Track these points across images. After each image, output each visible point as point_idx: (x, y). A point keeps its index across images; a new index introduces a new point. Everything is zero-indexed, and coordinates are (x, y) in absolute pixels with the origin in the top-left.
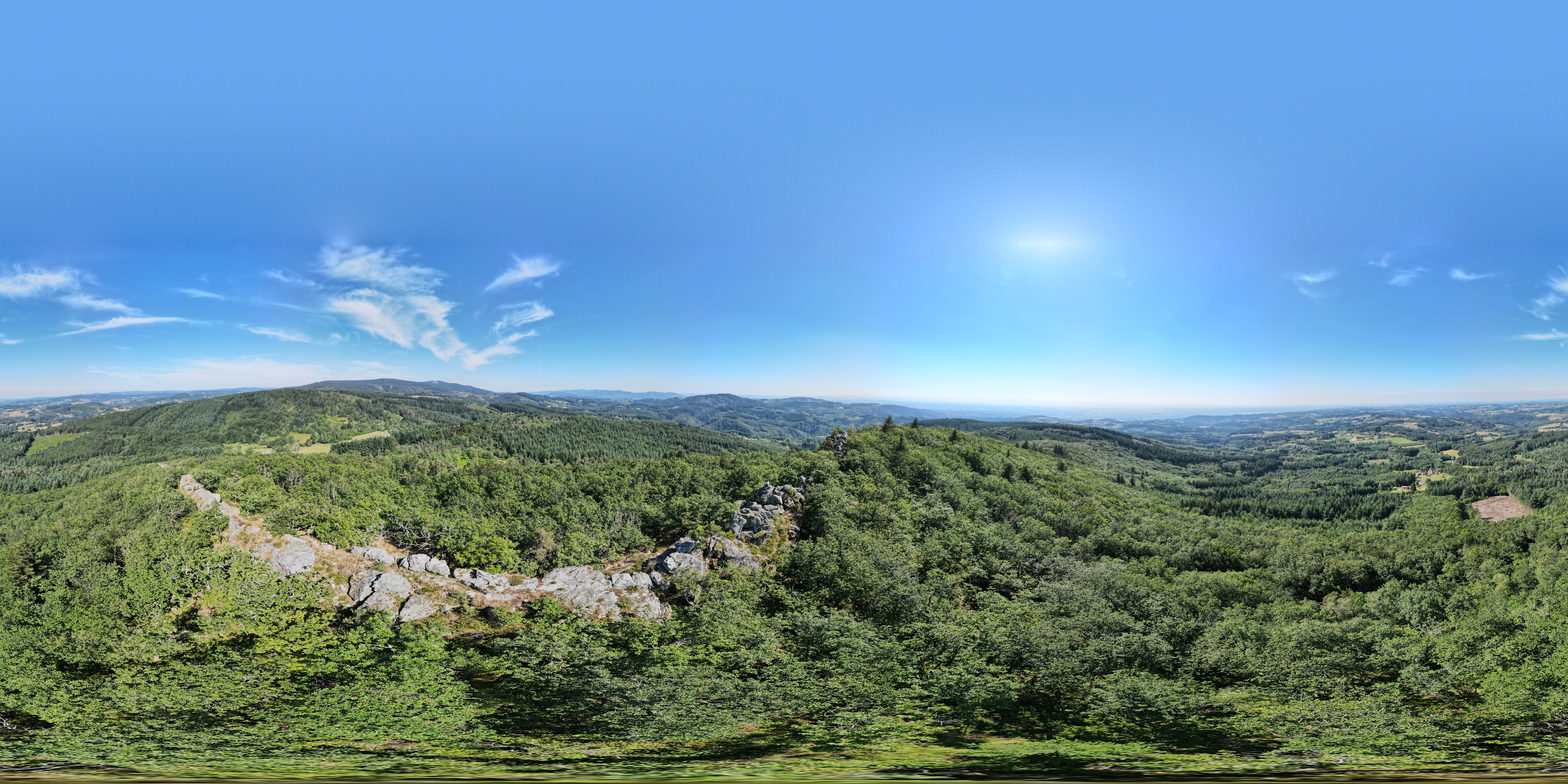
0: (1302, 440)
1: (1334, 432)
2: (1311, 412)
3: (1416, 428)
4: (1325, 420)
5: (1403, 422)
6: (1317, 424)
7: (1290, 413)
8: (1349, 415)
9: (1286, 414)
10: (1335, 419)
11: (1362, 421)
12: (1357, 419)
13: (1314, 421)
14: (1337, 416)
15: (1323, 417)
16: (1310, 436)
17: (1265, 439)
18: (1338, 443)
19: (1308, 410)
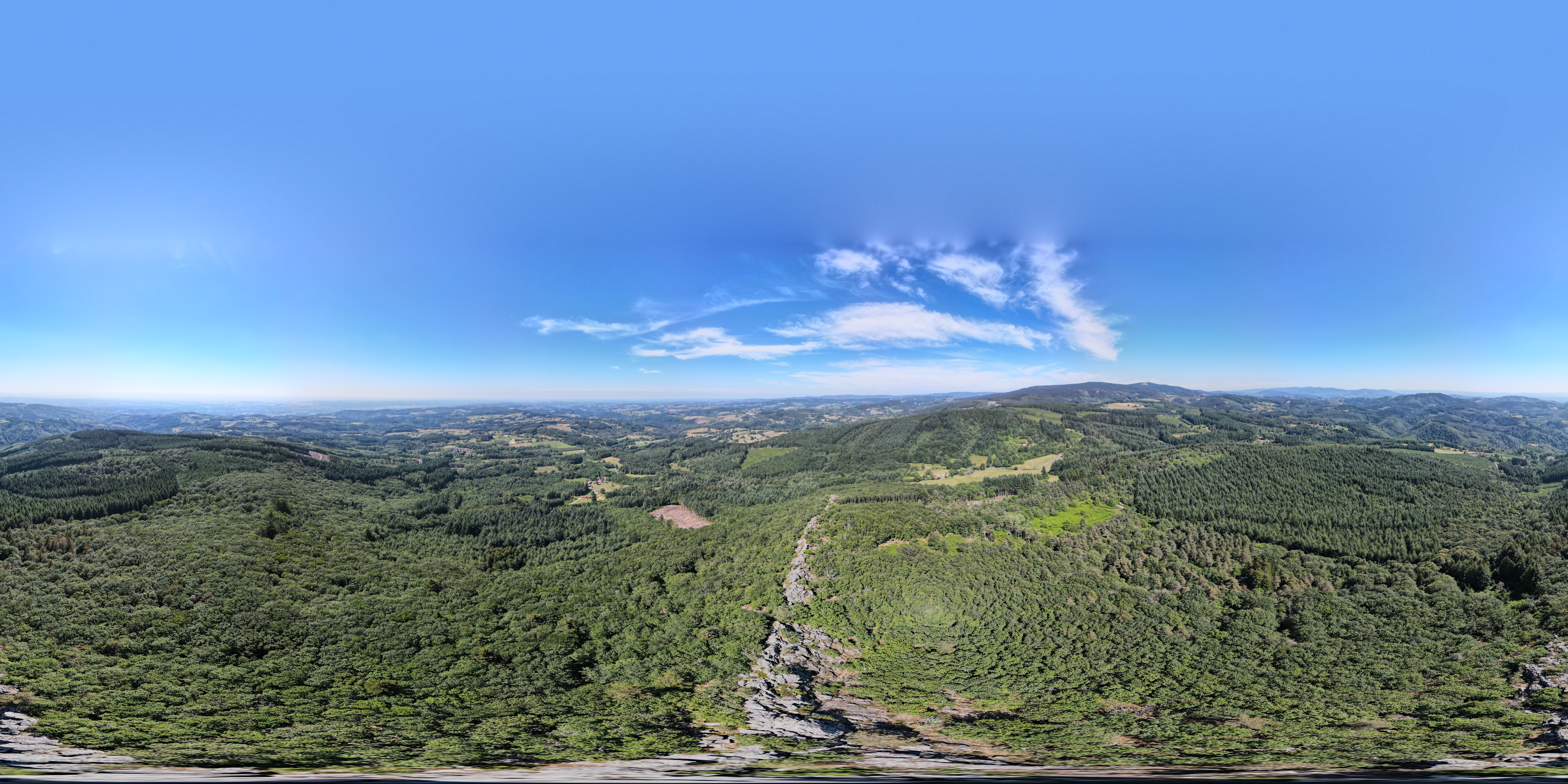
0: (461, 442)
1: (491, 433)
2: (458, 408)
3: (570, 430)
4: (476, 417)
5: (555, 423)
6: (469, 422)
7: (439, 408)
8: (500, 413)
9: (434, 409)
10: (486, 418)
11: (514, 419)
12: (509, 418)
13: (465, 420)
14: (488, 414)
15: (473, 414)
16: (469, 437)
17: (425, 440)
18: (499, 446)
19: (455, 406)
